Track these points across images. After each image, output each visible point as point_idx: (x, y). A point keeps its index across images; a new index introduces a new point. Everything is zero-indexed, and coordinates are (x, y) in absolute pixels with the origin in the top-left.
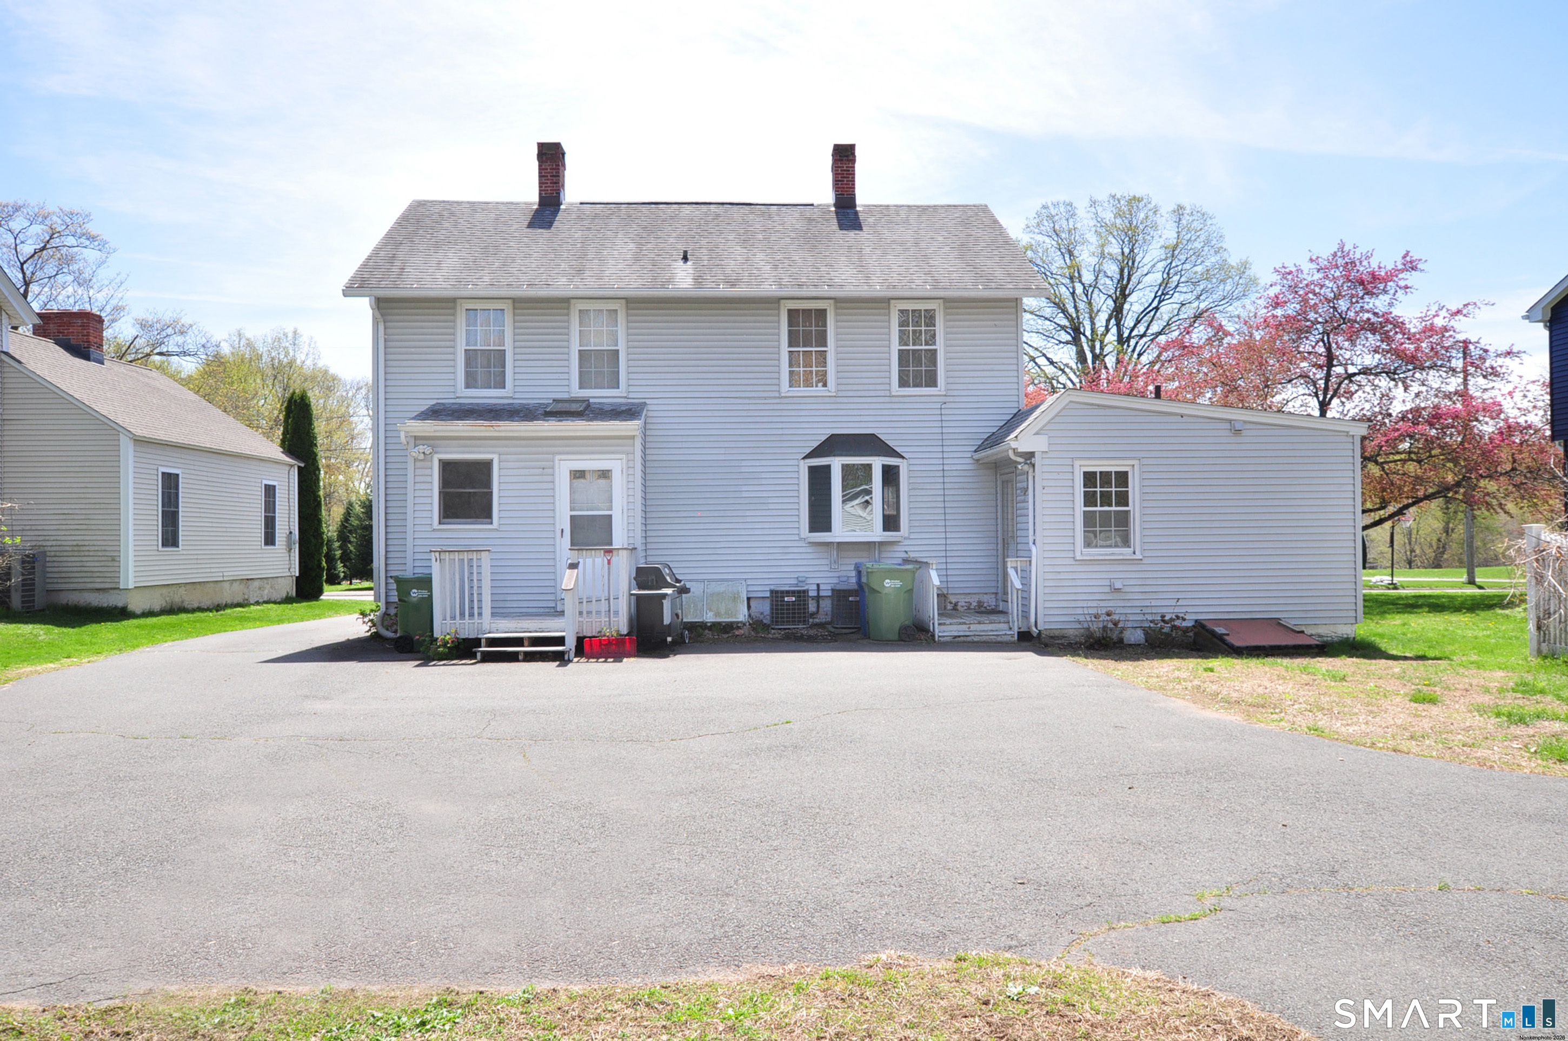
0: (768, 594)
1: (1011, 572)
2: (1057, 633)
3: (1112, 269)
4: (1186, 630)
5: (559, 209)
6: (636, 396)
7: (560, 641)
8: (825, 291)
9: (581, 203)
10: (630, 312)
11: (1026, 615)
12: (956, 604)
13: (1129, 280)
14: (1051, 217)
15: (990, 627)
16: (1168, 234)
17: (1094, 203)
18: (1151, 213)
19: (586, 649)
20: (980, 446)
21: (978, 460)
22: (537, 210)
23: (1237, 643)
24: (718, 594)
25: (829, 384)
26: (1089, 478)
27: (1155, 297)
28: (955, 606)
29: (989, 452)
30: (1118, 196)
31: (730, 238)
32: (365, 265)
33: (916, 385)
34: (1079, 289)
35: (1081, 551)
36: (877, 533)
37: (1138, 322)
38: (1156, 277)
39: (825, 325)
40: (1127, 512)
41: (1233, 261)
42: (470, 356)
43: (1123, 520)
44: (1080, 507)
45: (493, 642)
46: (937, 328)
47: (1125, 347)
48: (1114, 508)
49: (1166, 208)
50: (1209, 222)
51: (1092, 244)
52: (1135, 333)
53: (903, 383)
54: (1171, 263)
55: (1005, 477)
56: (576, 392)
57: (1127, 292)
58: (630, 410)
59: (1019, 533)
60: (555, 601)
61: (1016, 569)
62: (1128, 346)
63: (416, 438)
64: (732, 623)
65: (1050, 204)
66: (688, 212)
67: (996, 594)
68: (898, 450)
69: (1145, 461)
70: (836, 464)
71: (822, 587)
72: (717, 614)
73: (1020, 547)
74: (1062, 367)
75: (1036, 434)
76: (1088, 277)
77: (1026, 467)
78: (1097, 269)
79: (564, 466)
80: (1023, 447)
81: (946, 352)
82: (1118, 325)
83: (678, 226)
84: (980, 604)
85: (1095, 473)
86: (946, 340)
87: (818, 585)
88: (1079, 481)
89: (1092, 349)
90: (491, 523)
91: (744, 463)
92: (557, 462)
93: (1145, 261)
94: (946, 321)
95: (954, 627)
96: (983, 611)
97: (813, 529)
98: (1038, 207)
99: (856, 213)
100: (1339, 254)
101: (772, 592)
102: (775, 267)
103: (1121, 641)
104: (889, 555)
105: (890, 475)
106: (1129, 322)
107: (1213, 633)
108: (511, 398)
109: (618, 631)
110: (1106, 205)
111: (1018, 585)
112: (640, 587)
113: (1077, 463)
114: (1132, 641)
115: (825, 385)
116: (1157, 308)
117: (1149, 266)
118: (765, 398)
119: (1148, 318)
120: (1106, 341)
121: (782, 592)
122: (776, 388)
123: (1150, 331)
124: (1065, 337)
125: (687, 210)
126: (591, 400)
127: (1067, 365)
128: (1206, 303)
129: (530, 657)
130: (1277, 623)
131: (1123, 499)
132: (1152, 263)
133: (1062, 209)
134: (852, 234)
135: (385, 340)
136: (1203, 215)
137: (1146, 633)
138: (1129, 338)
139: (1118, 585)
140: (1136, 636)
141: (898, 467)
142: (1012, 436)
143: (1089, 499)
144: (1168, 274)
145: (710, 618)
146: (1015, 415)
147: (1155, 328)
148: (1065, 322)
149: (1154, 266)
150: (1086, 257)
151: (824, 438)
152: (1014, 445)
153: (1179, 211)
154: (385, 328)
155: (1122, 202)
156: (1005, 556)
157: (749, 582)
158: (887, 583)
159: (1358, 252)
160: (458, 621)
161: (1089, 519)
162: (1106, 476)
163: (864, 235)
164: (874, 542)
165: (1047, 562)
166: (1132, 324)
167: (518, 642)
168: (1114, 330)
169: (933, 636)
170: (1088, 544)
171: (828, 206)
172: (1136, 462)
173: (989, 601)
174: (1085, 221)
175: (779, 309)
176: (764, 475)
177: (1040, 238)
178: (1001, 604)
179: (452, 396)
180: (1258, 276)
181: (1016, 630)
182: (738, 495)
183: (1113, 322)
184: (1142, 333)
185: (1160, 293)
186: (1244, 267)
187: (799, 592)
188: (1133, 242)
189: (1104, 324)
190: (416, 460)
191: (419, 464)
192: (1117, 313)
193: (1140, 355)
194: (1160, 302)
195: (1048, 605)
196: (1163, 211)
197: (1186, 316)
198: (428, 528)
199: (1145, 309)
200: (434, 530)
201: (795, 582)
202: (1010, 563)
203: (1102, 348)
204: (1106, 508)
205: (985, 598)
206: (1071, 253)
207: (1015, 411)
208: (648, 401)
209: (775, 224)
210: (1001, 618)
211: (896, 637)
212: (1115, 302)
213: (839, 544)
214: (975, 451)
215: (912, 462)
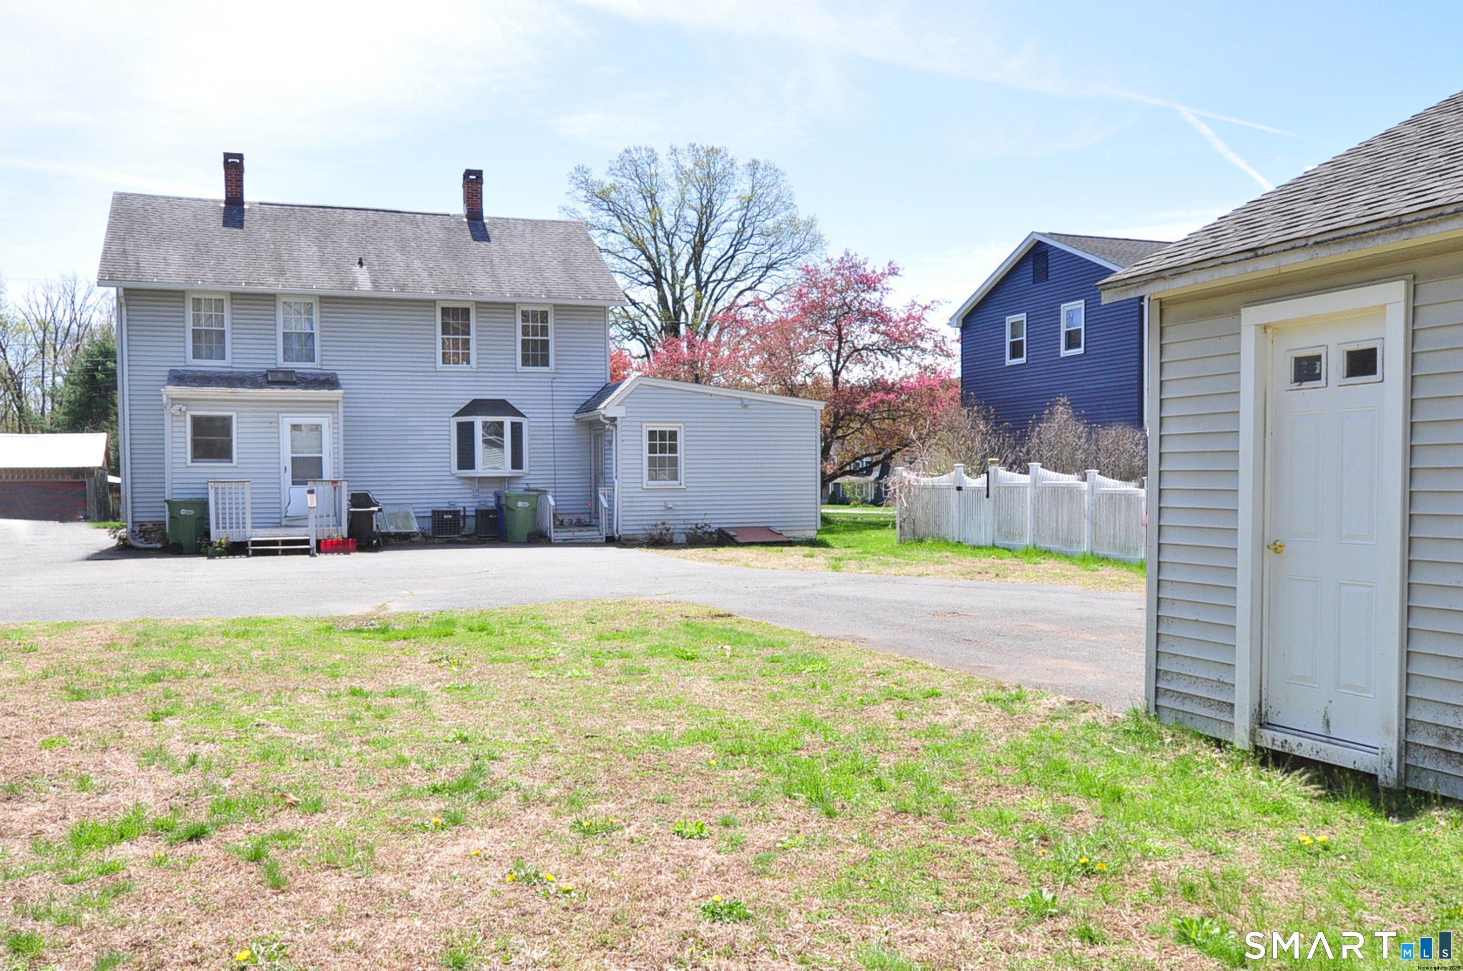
0: (430, 514)
1: (602, 497)
2: (631, 537)
3: (692, 217)
4: (711, 533)
5: (243, 209)
6: (329, 367)
7: (307, 542)
8: (470, 296)
9: (261, 204)
10: (323, 305)
11: (610, 525)
12: (562, 521)
13: (706, 230)
14: (633, 161)
15: (588, 533)
16: (743, 185)
17: (674, 151)
18: (728, 166)
19: (322, 547)
20: (579, 409)
21: (577, 420)
22: (225, 209)
23: (740, 541)
24: (394, 514)
25: (471, 362)
26: (652, 435)
27: (731, 246)
28: (562, 522)
29: (586, 415)
30: (698, 146)
31: (391, 244)
32: (104, 258)
33: (536, 365)
34: (660, 233)
35: (647, 483)
36: (506, 470)
37: (715, 269)
38: (733, 226)
39: (468, 319)
40: (677, 457)
41: (803, 216)
42: (196, 334)
43: (674, 462)
44: (646, 454)
45: (255, 543)
46: (549, 324)
47: (703, 292)
48: (668, 455)
49: (742, 161)
50: (781, 178)
51: (673, 189)
52: (714, 277)
53: (525, 362)
54: (746, 214)
55: (597, 432)
56: (282, 364)
57: (705, 239)
58: (328, 379)
59: (607, 471)
60: (281, 518)
61: (604, 495)
62: (706, 292)
63: (173, 399)
64: (409, 533)
65: (632, 149)
66: (351, 217)
67: (590, 513)
68: (522, 411)
69: (687, 424)
70: (479, 421)
71: (467, 509)
72: (397, 527)
73: (607, 480)
74: (645, 308)
75: (619, 405)
76: (669, 222)
77: (611, 428)
78: (677, 214)
79: (286, 422)
80: (610, 414)
81: (556, 342)
82: (697, 269)
83: (347, 230)
84: (579, 520)
85: (655, 432)
86: (556, 333)
87: (464, 508)
88: (646, 436)
89: (673, 294)
90: (232, 462)
91: (410, 419)
92: (281, 419)
93: (723, 209)
94: (556, 319)
95: (564, 534)
96: (580, 524)
97: (460, 467)
98: (621, 150)
99: (484, 225)
100: (845, 259)
101: (433, 512)
102: (431, 274)
103: (672, 541)
104: (515, 486)
105: (517, 429)
106: (707, 267)
107: (728, 535)
108: (231, 367)
109: (342, 536)
110: (686, 153)
111: (606, 505)
112: (354, 506)
113: (644, 425)
114: (679, 541)
115: (468, 363)
116: (733, 257)
117: (726, 214)
118: (425, 372)
119: (725, 265)
120: (685, 285)
121: (442, 512)
122: (433, 365)
123: (728, 276)
124: (647, 279)
125: (350, 215)
126: (296, 371)
127: (648, 306)
128: (777, 255)
129: (286, 553)
130: (768, 529)
131: (673, 449)
132: (729, 212)
133: (644, 154)
134: (483, 245)
135: (128, 320)
136: (776, 171)
137: (687, 536)
138: (707, 282)
139: (670, 505)
140: (683, 539)
141: (521, 424)
142: (602, 406)
143: (652, 449)
144: (743, 223)
145: (392, 529)
146: (603, 388)
147: (732, 274)
148: (646, 265)
149: (730, 215)
150: (667, 200)
151: (468, 402)
152: (603, 412)
153: (754, 166)
154: (128, 310)
155: (701, 153)
156: (596, 487)
157: (414, 506)
158: (520, 504)
159: (858, 258)
160: (228, 530)
161: (652, 461)
162: (663, 434)
163: (493, 245)
164: (505, 477)
165: (624, 490)
166: (710, 270)
167: (275, 543)
168: (693, 274)
169: (550, 539)
170: (651, 478)
171: (461, 216)
172: (682, 425)
173: (585, 518)
174: (666, 170)
175: (435, 307)
176: (424, 428)
177: (624, 180)
178: (594, 520)
179: (183, 364)
180: (822, 233)
181: (604, 535)
182: (406, 442)
183: (692, 266)
184: (719, 278)
185: (735, 243)
186: (810, 225)
187: (454, 511)
188: (711, 190)
189: (684, 267)
190: (173, 415)
191: (175, 418)
192: (696, 259)
193: (717, 300)
194: (735, 251)
195: (625, 518)
196: (739, 164)
197: (759, 265)
198: (184, 466)
199: (722, 257)
200: (188, 467)
201: (447, 505)
202: (601, 490)
203: (681, 294)
204: (663, 455)
205: (582, 516)
206: (652, 197)
207: (603, 385)
208: (337, 372)
209: (423, 233)
210: (595, 528)
211: (525, 540)
212: (694, 249)
213: (480, 478)
214: (576, 413)
215: (531, 420)
